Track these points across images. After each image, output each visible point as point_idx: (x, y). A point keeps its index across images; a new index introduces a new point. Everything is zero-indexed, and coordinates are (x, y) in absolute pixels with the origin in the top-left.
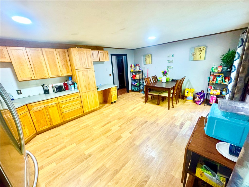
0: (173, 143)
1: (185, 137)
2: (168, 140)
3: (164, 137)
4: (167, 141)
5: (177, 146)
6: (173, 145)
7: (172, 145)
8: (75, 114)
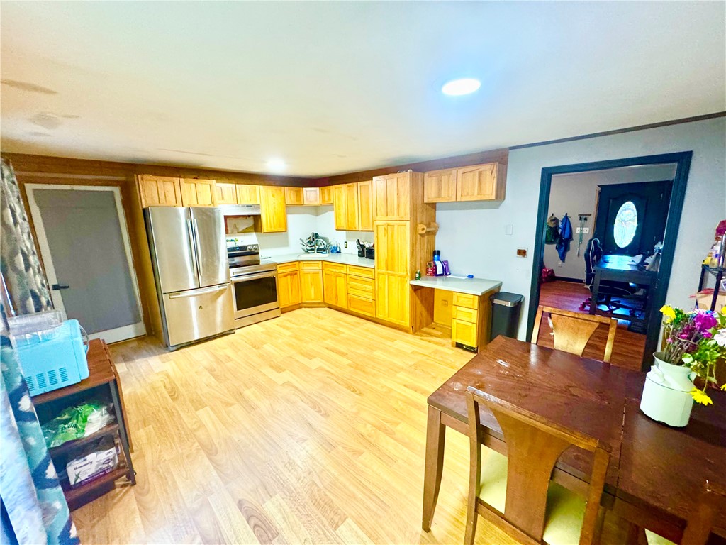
0: (202, 451)
1: (197, 495)
2: (217, 445)
3: (237, 440)
4: (219, 443)
5: (187, 457)
6: (198, 449)
7: (200, 447)
8: (364, 308)
